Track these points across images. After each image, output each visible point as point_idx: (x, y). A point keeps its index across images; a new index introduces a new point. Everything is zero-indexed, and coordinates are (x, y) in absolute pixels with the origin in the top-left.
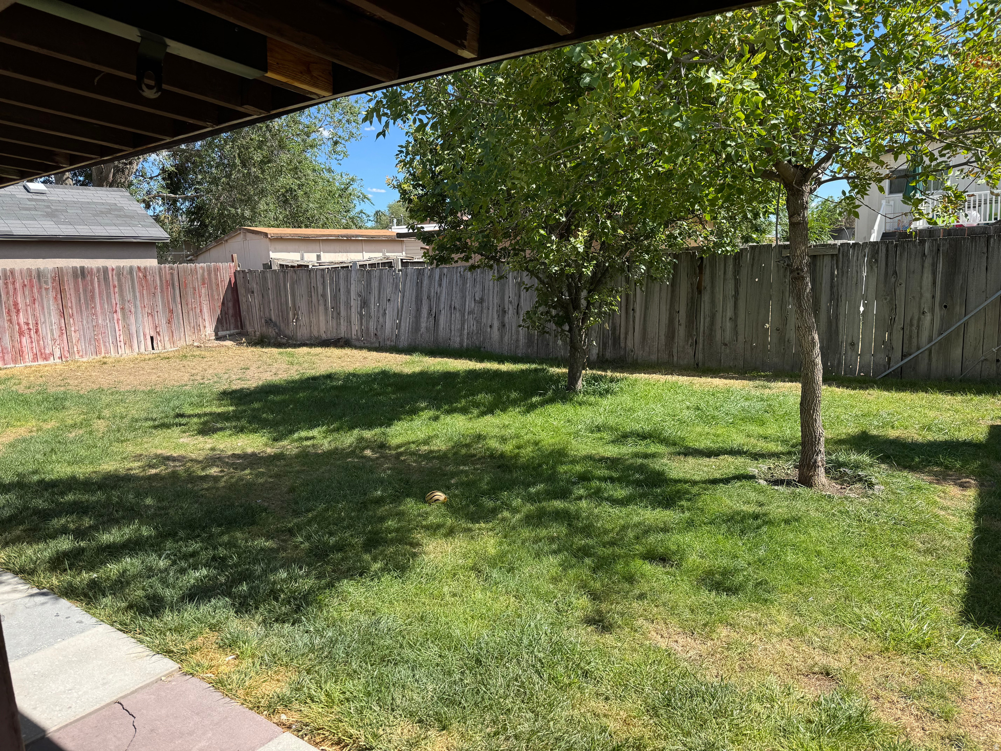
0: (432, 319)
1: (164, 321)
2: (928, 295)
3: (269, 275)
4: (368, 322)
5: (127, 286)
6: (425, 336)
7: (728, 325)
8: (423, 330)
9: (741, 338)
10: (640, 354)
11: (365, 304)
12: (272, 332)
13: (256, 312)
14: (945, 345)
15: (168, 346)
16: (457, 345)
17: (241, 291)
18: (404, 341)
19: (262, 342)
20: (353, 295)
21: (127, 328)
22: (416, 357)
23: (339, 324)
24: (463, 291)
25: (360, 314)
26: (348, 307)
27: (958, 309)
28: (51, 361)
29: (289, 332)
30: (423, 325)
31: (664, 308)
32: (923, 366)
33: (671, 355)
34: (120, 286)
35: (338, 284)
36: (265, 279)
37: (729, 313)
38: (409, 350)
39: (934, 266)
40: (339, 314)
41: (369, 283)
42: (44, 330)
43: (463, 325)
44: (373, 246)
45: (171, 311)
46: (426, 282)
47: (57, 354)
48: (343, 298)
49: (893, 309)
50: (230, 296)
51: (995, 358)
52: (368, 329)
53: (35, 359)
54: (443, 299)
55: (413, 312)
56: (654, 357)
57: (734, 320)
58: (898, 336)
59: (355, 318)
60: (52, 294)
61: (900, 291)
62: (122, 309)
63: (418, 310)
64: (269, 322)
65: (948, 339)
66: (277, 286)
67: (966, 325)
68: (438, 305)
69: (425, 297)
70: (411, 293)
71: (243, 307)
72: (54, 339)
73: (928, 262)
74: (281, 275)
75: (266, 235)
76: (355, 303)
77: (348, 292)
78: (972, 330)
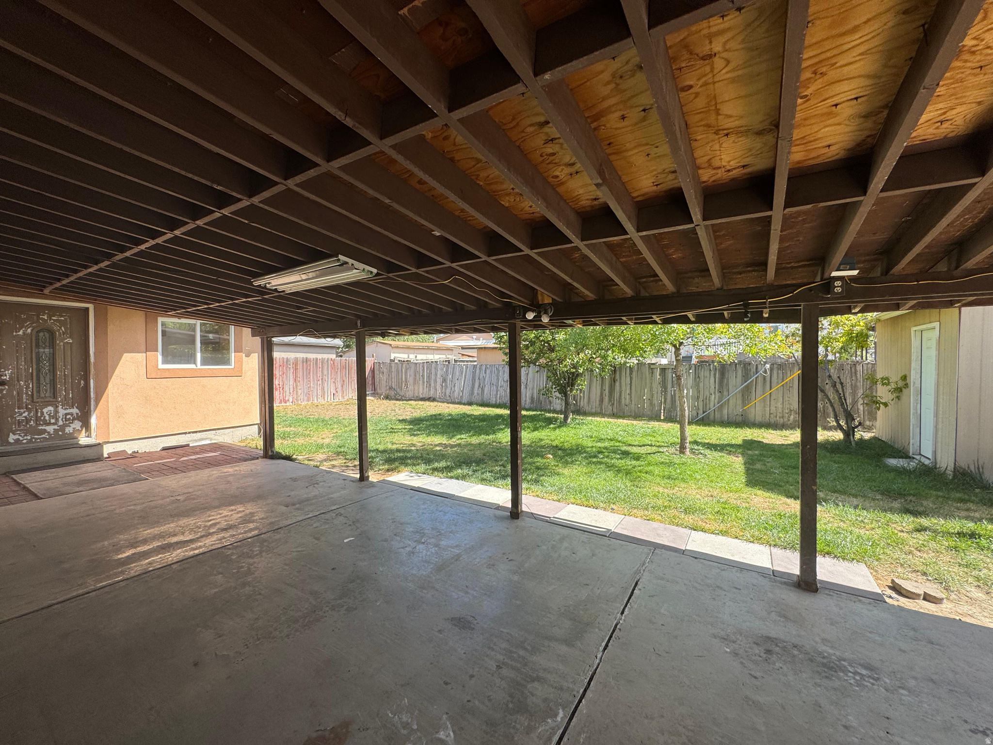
0: (480, 389)
1: (340, 386)
2: (713, 387)
3: (393, 365)
4: (446, 389)
5: (326, 367)
6: (476, 398)
7: (628, 397)
8: (475, 394)
9: (633, 402)
10: (587, 409)
11: (444, 380)
12: (392, 393)
13: (384, 383)
14: (721, 408)
15: (340, 398)
16: (494, 403)
17: (376, 372)
18: (465, 400)
19: (387, 398)
20: (439, 376)
21: (323, 389)
22: (474, 407)
23: (430, 390)
24: (498, 376)
25: (442, 385)
26: (435, 381)
27: (725, 393)
28: (288, 404)
29: (402, 393)
30: (476, 392)
31: (599, 388)
32: (712, 417)
33: (601, 409)
34: (322, 368)
35: (430, 370)
36: (391, 367)
37: (628, 391)
38: (470, 404)
39: (715, 375)
40: (430, 385)
41: (447, 371)
42: (287, 388)
43: (497, 392)
44: (439, 352)
45: (343, 381)
46: (478, 371)
47: (291, 400)
48: (433, 377)
49: (699, 392)
50: (370, 374)
51: (741, 414)
52: (445, 393)
53: (281, 402)
54: (487, 380)
55: (470, 386)
56: (594, 410)
57: (630, 394)
58: (701, 404)
59: (438, 387)
60: (292, 370)
61: (701, 385)
62: (322, 379)
63: (473, 385)
64: (391, 388)
65: (721, 405)
66: (398, 371)
67: (728, 400)
68: (484, 383)
69: (477, 378)
70: (469, 377)
71: (377, 380)
72: (290, 393)
73: (712, 373)
74: (400, 365)
75: (391, 345)
76: (439, 381)
77: (436, 375)
78: (731, 402)
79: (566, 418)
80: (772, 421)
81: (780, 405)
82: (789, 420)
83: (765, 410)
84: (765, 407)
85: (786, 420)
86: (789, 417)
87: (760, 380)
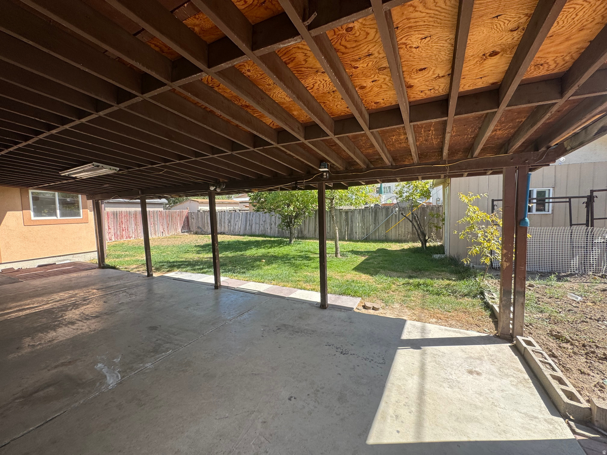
0: (250, 226)
1: (166, 227)
2: (371, 221)
3: (199, 214)
4: (230, 227)
5: (156, 216)
6: (248, 231)
7: (329, 228)
8: (247, 229)
9: (332, 231)
10: (308, 236)
11: (230, 222)
12: (200, 231)
13: (194, 224)
14: (375, 232)
15: (167, 234)
16: (258, 234)
17: (190, 218)
18: (242, 233)
19: (196, 233)
20: (226, 220)
21: (155, 229)
22: (246, 237)
23: (221, 228)
24: (259, 218)
25: (228, 225)
26: (224, 223)
27: (377, 224)
28: (132, 239)
29: (205, 230)
30: (248, 228)
31: (314, 223)
32: (371, 237)
33: (315, 236)
34: (153, 216)
35: (221, 216)
36: (198, 215)
37: (329, 225)
38: (244, 235)
39: (372, 214)
40: (221, 225)
41: (231, 216)
42: (130, 230)
43: (259, 228)
44: (229, 205)
45: (168, 224)
46: (248, 216)
47: (134, 237)
48: (223, 220)
49: (364, 224)
50: (186, 219)
51: (385, 235)
52: (230, 229)
53: (127, 238)
54: (253, 221)
55: (245, 224)
56: (311, 236)
57: (330, 227)
58: (365, 230)
59: (226, 226)
60: (133, 219)
61: (365, 220)
62: (154, 223)
63: (246, 224)
64: (199, 227)
65: (375, 231)
66: (202, 217)
67: (379, 228)
68: (252, 222)
69: (248, 220)
70: (244, 219)
71: (190, 223)
72: (133, 232)
73: (371, 213)
74: (203, 214)
75: (198, 202)
76: (227, 222)
77: (225, 218)
78: (380, 229)
79: (291, 241)
80: (400, 238)
81: (403, 230)
82: (408, 238)
83: (396, 233)
84: (396, 231)
85: (406, 237)
86: (408, 236)
87: (394, 216)
